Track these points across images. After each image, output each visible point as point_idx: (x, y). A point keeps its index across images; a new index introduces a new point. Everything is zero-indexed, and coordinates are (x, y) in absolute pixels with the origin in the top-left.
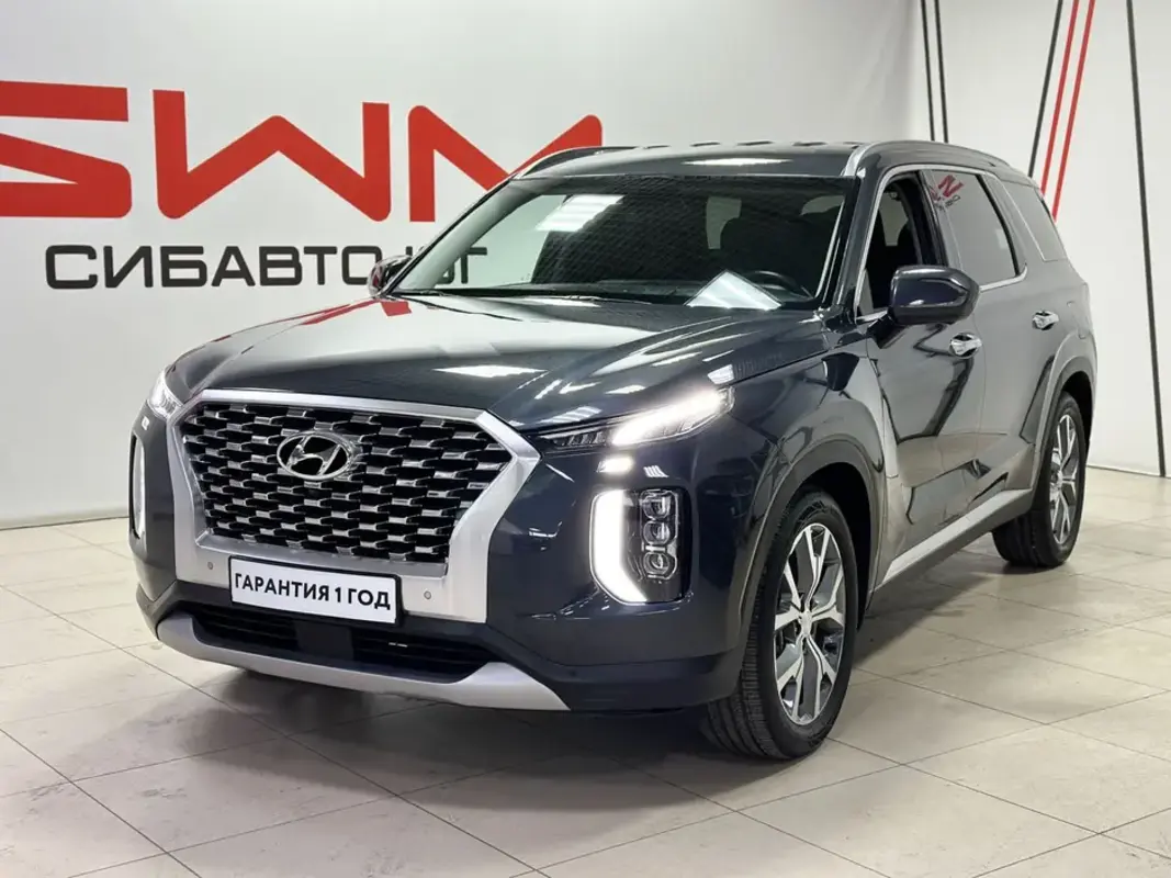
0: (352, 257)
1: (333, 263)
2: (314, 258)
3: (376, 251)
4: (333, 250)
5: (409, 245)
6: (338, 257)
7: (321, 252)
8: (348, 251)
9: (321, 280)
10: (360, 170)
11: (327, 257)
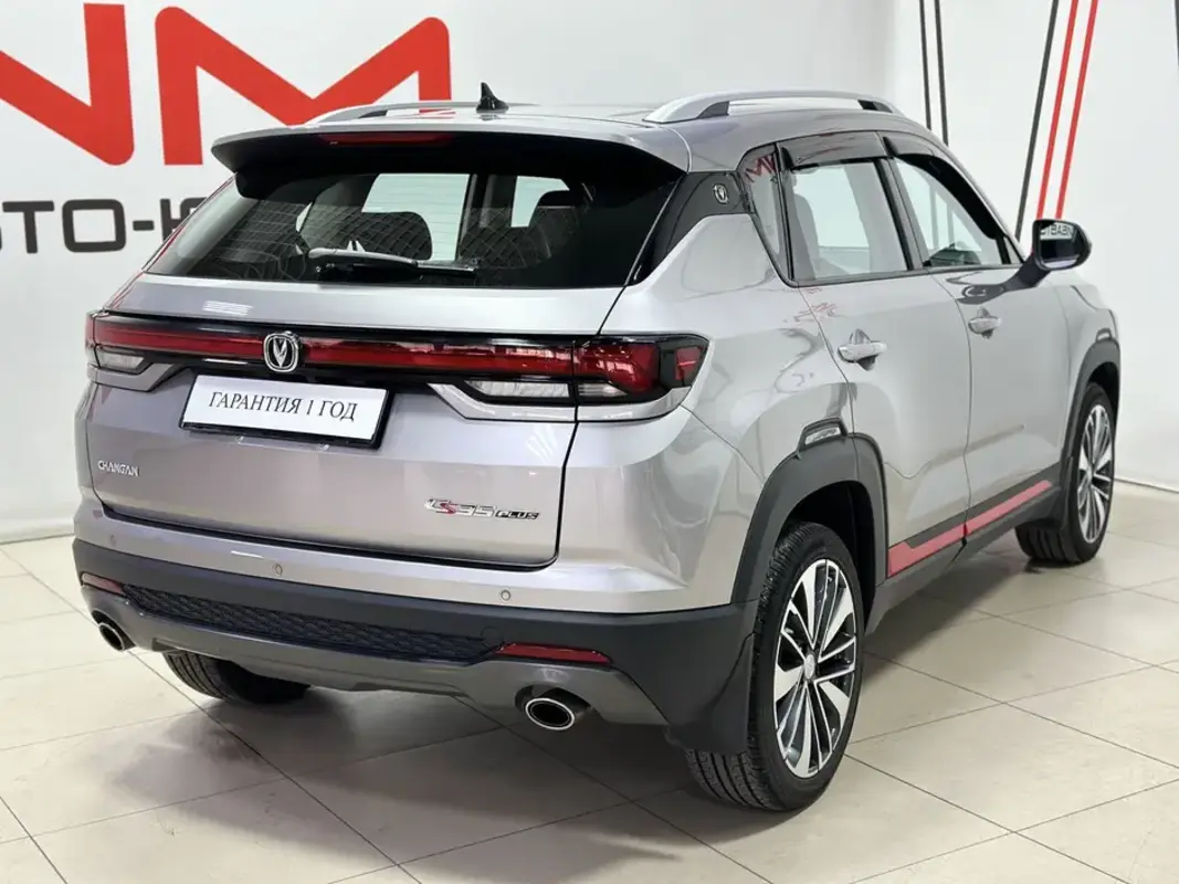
0: (78, 215)
1: (48, 224)
2: (19, 217)
3: (115, 207)
4: (48, 206)
5: (165, 197)
6: (58, 213)
7: (29, 209)
8: (70, 208)
9: (32, 246)
10: (83, 95)
11: (39, 216)
